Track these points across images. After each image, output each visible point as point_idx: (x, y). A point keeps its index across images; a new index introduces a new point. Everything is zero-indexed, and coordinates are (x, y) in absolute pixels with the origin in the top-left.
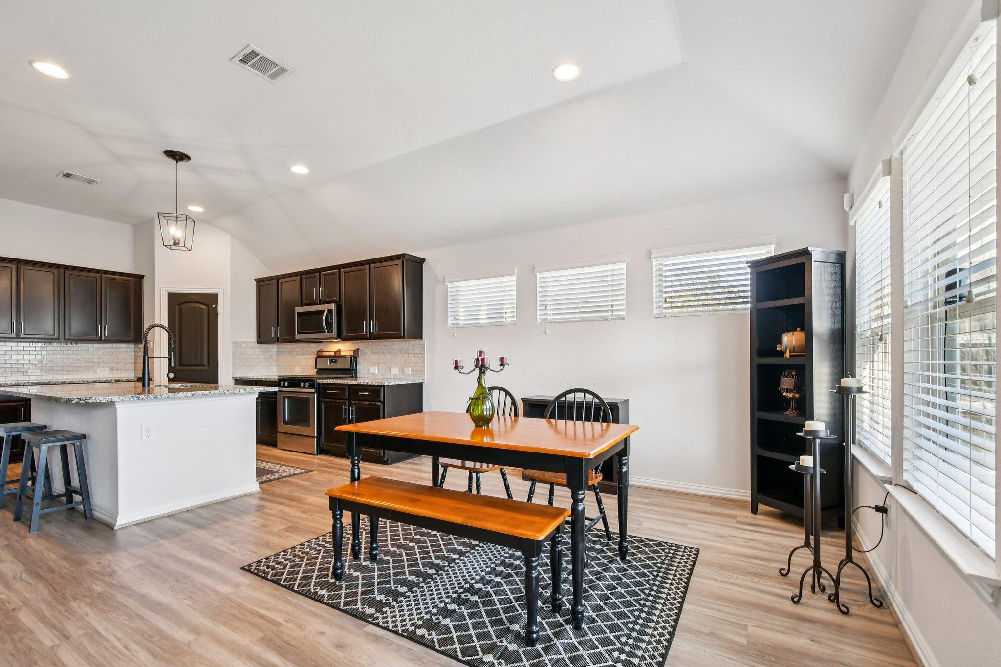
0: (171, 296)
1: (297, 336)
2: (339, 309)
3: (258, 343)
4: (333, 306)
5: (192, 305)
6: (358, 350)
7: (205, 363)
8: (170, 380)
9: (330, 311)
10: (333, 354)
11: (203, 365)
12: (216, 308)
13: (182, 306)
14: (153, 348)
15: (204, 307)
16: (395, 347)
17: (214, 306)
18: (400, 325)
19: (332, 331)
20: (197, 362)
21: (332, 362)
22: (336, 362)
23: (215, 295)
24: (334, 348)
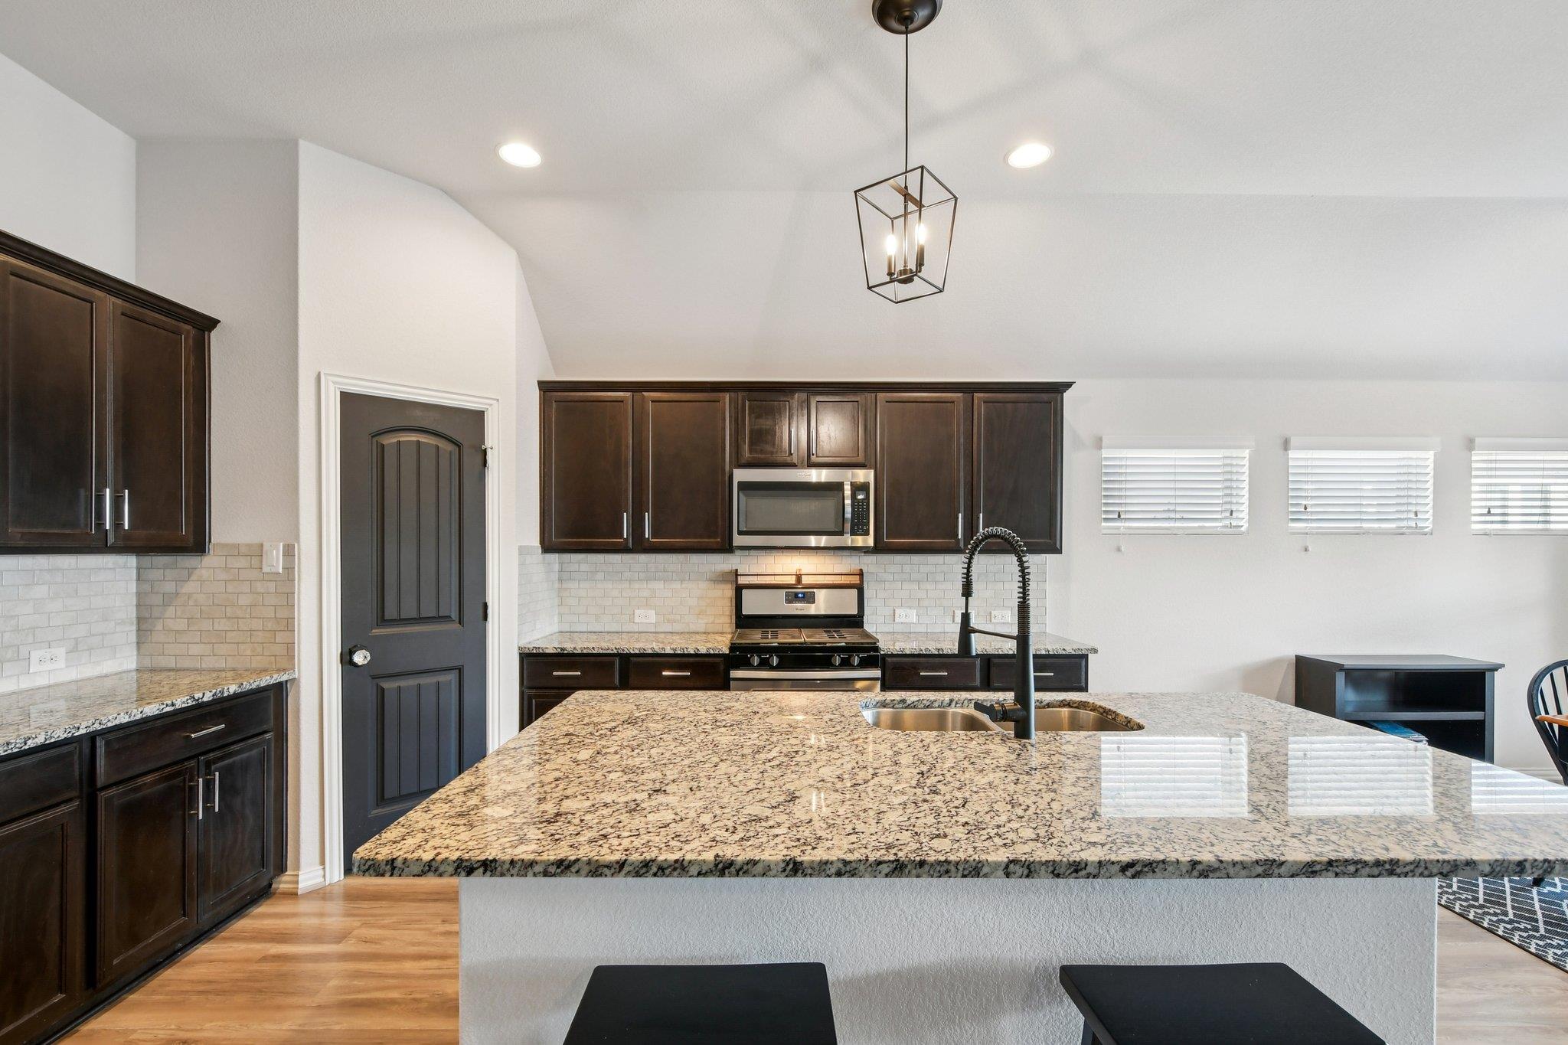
1: (738, 540)
2: (876, 479)
3: (543, 552)
4: (867, 475)
5: (413, 437)
6: (861, 575)
7: (454, 615)
9: (860, 487)
10: (792, 580)
11: (447, 618)
12: (482, 447)
13: (390, 440)
14: (289, 569)
15: (443, 445)
18: (1054, 526)
19: (867, 533)
20: (428, 611)
21: (793, 598)
22: (810, 598)
23: (479, 416)
24: (785, 567)
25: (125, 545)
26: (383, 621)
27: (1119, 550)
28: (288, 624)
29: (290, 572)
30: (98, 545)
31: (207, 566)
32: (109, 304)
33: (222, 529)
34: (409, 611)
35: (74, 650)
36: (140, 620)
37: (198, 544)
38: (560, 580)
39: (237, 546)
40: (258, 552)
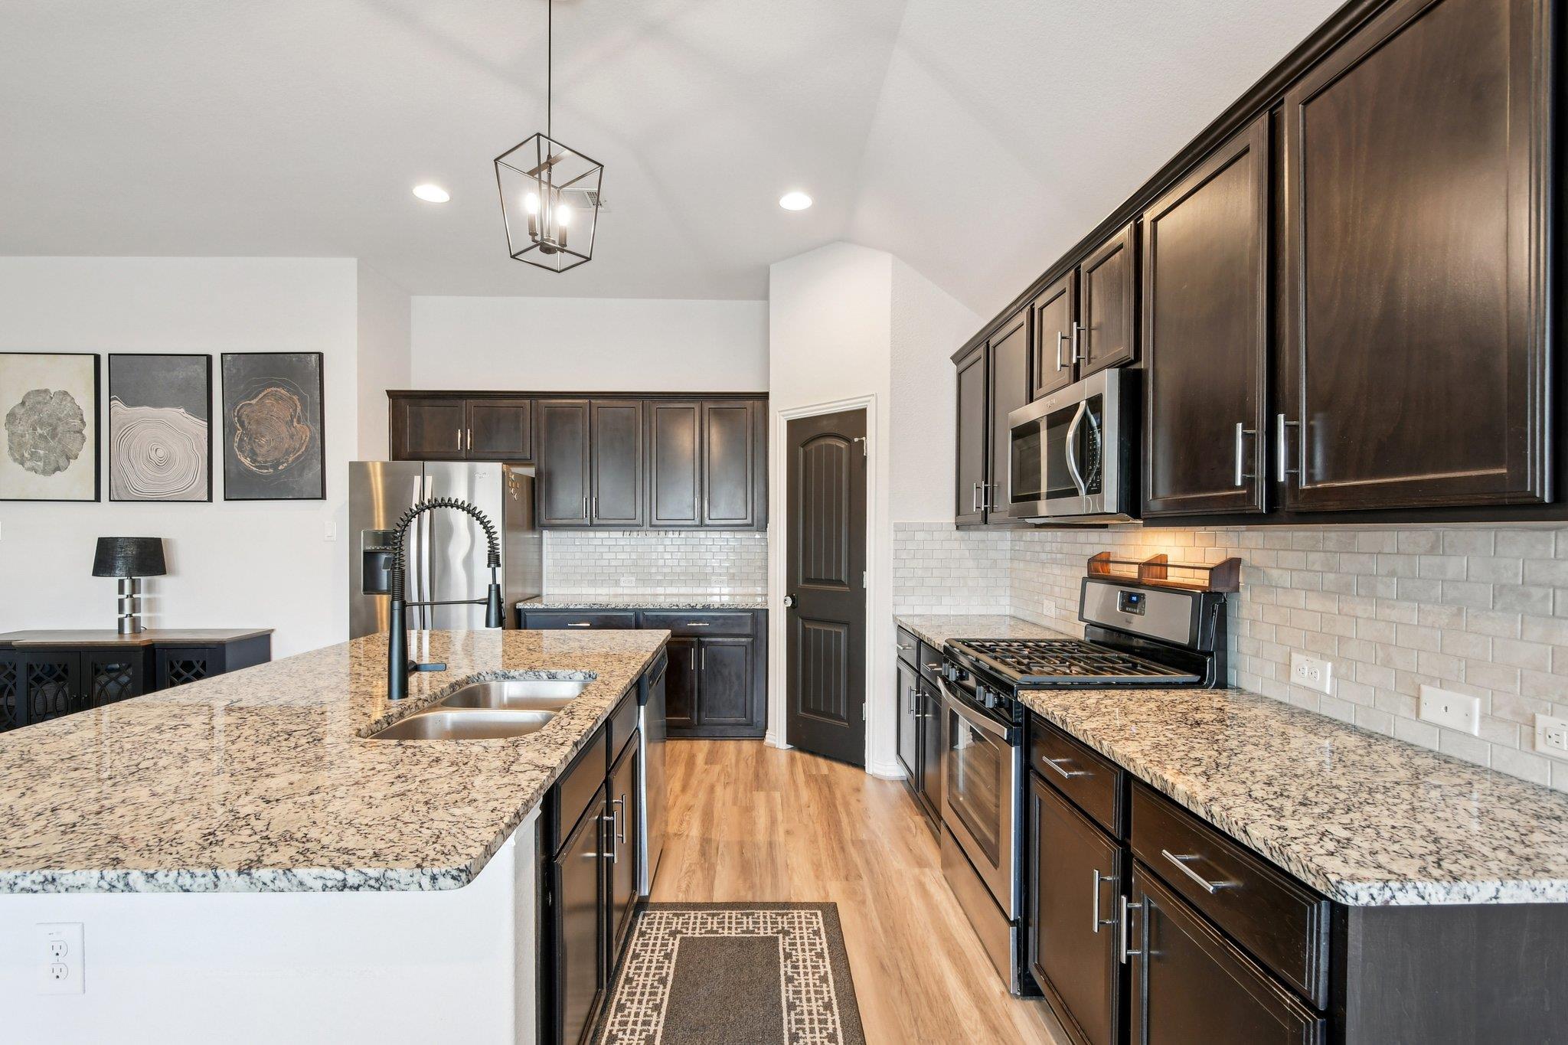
0: (792, 427)
3: (958, 529)
4: (1105, 382)
5: (823, 442)
6: (1227, 568)
7: (845, 578)
9: (1096, 405)
10: (1132, 572)
11: (839, 582)
12: (861, 442)
13: (813, 446)
15: (843, 445)
17: (856, 440)
21: (1128, 602)
22: (1140, 604)
23: (863, 413)
26: (807, 580)
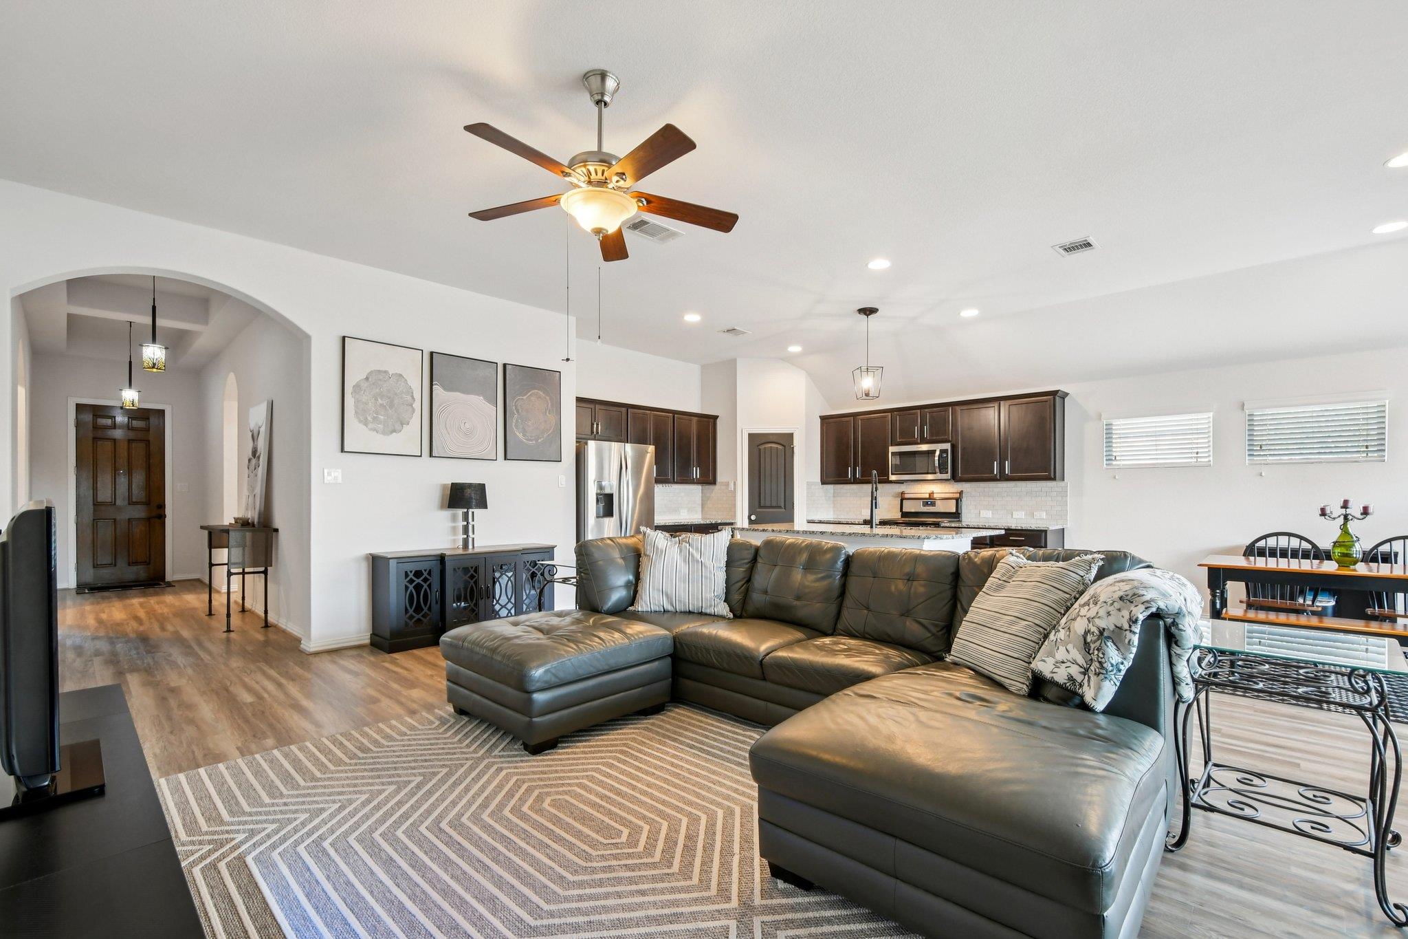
0: (752, 437)
1: (893, 478)
2: (953, 447)
3: (822, 484)
4: (947, 446)
5: (770, 445)
6: (961, 493)
7: (783, 506)
8: (751, 522)
9: (943, 451)
10: (927, 496)
11: (780, 507)
12: (792, 448)
13: (762, 447)
14: (735, 489)
15: (779, 447)
16: (1019, 489)
17: (789, 446)
18: (1050, 465)
19: (947, 473)
20: (774, 504)
21: (926, 504)
22: (933, 504)
23: (791, 435)
24: (924, 490)
25: (698, 482)
26: (760, 507)
27: (1115, 477)
28: (734, 506)
29: (735, 491)
30: (692, 482)
31: (717, 487)
32: (695, 419)
33: (720, 478)
34: (768, 504)
35: (688, 511)
36: (702, 505)
37: (714, 482)
38: (834, 496)
39: (722, 482)
40: (727, 484)
